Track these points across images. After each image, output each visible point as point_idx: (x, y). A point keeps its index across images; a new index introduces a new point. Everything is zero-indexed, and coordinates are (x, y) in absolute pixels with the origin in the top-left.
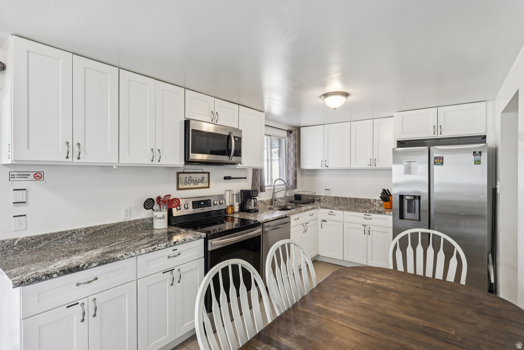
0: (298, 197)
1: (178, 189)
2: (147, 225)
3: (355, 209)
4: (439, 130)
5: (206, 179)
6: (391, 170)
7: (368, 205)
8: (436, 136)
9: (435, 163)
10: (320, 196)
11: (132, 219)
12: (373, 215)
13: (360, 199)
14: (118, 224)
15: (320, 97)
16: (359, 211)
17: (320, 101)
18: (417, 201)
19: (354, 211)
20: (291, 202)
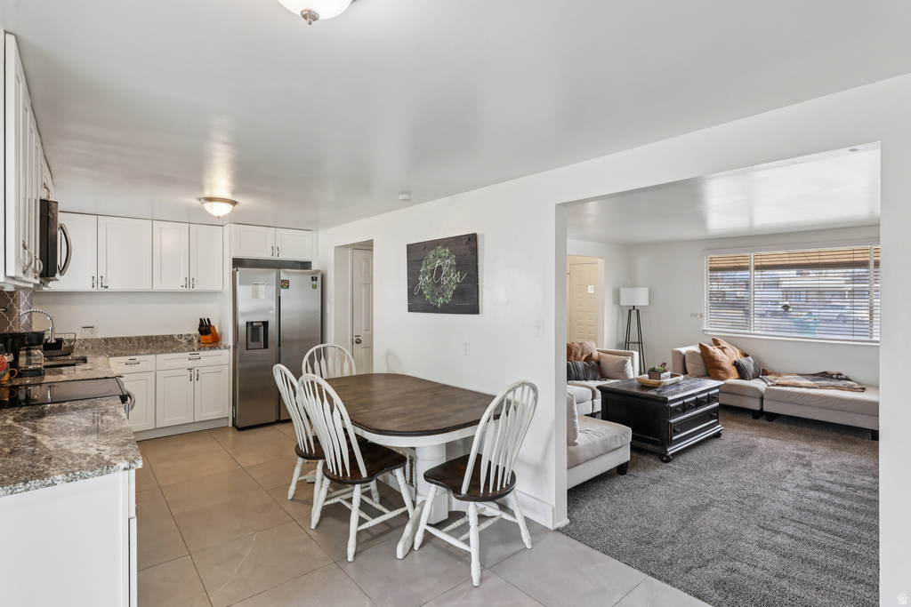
4: (277, 252)
8: (273, 258)
9: (282, 287)
12: (202, 353)
13: (156, 337)
16: (183, 351)
19: (175, 352)
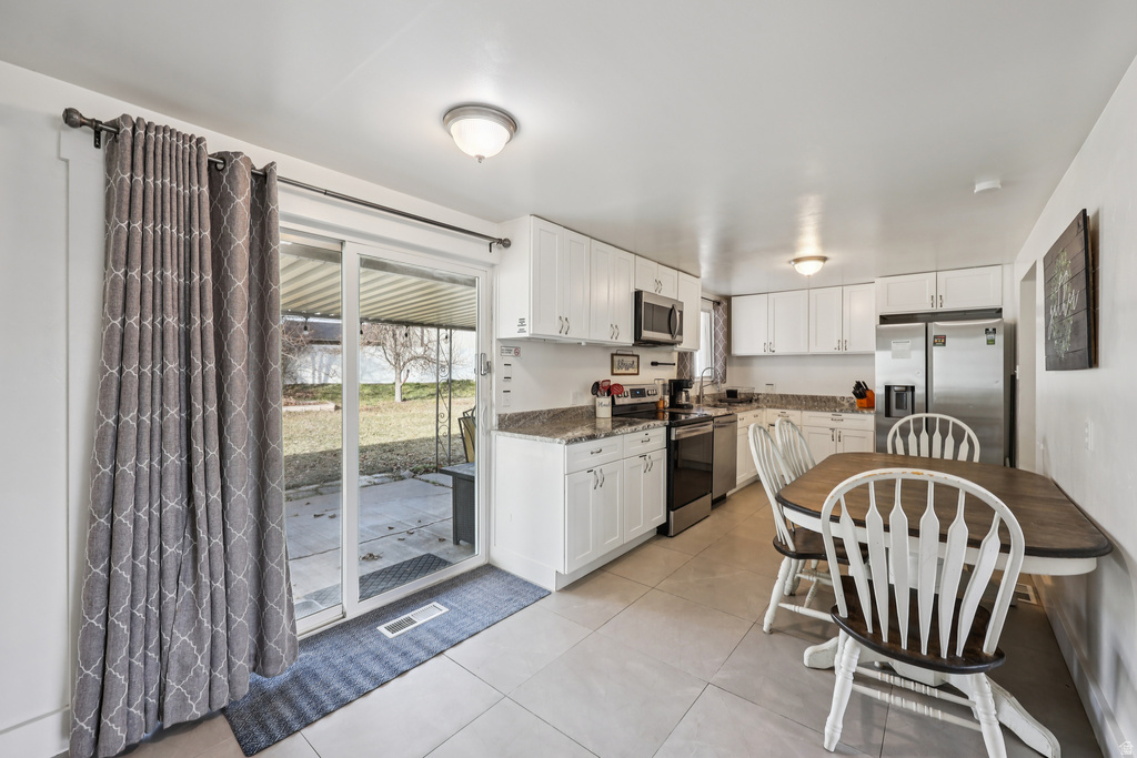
0: (732, 394)
1: (613, 374)
2: (591, 414)
3: (820, 409)
4: (939, 301)
5: (636, 364)
6: (872, 355)
7: (832, 404)
8: (934, 310)
9: (935, 344)
10: (758, 395)
11: (578, 405)
12: (844, 415)
14: (570, 409)
15: (790, 262)
16: (825, 411)
17: (790, 266)
18: (910, 394)
19: (818, 411)
20: (721, 401)
